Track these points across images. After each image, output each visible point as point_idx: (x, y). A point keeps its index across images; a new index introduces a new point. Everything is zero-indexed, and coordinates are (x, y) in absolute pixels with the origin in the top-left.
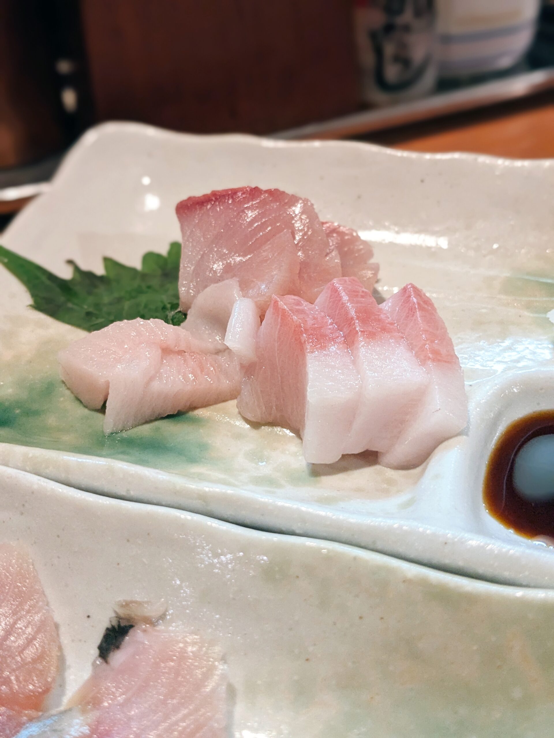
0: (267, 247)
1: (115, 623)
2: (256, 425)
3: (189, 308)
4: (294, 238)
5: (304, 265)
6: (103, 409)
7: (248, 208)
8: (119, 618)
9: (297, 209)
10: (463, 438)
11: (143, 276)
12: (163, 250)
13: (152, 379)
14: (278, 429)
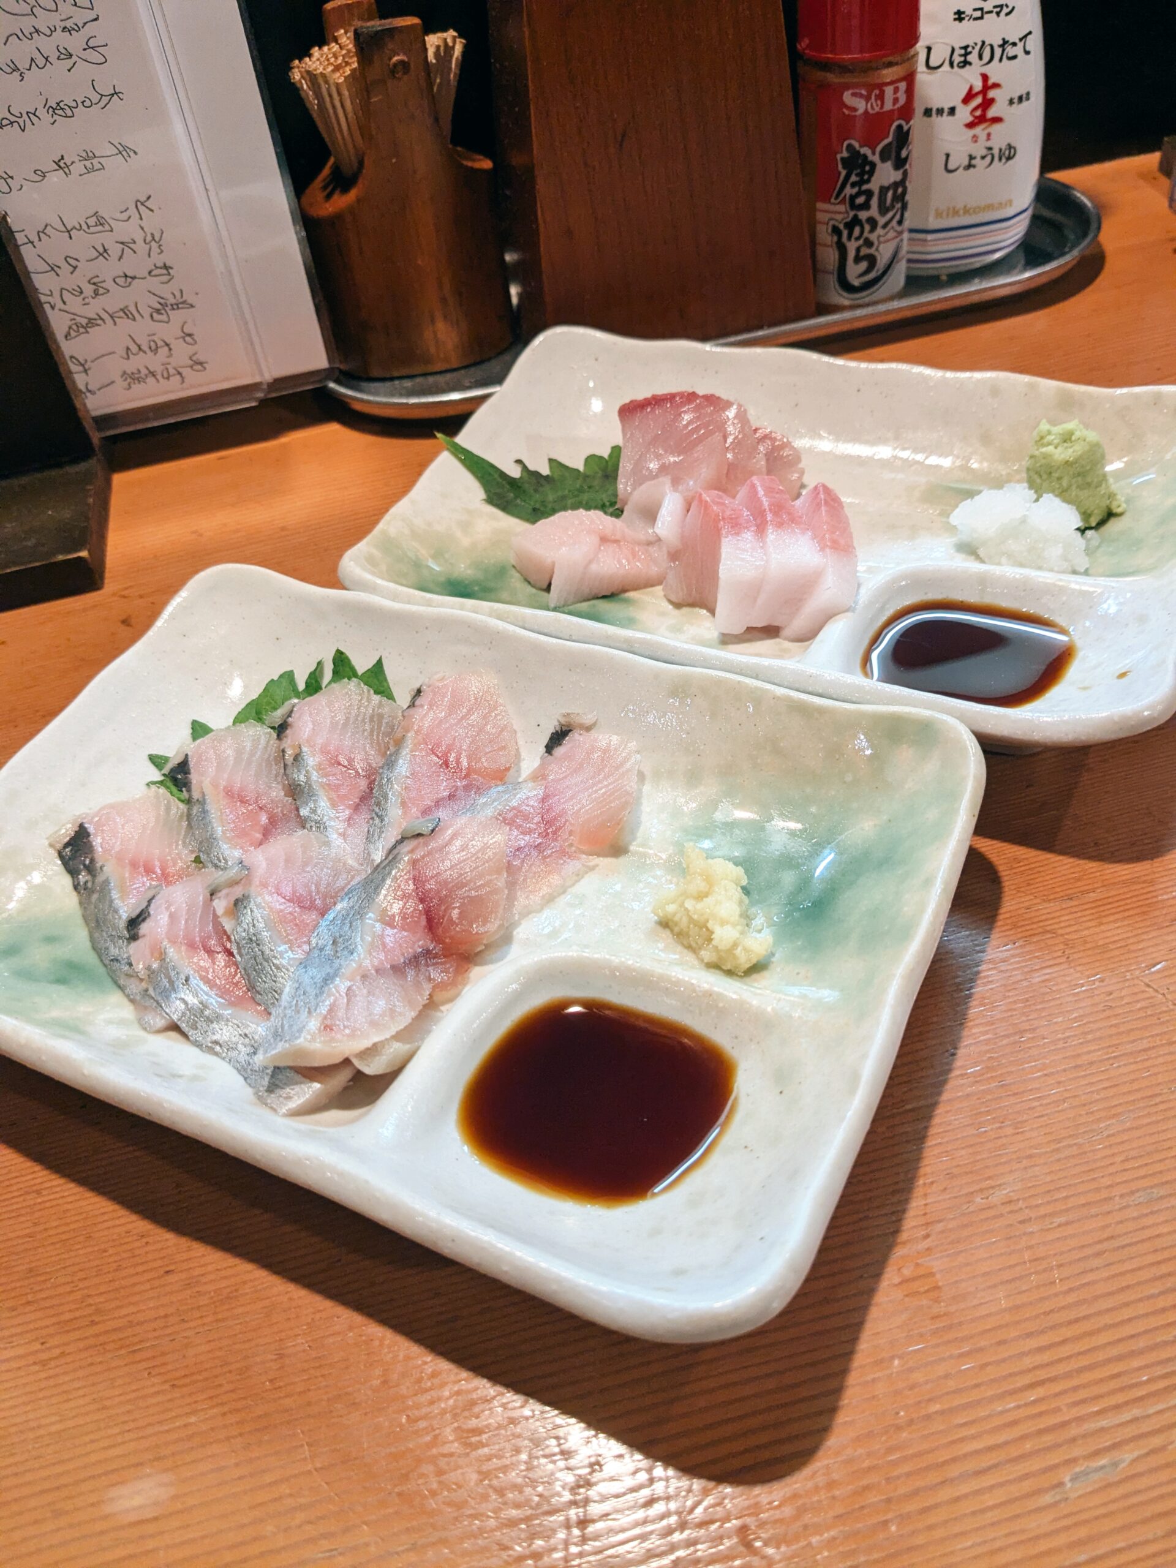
0: (700, 448)
1: (558, 729)
2: (678, 606)
3: (626, 503)
4: (725, 441)
5: (731, 467)
6: (548, 589)
7: (685, 412)
8: (561, 725)
9: (731, 413)
10: (849, 614)
11: (586, 477)
12: (605, 453)
13: (590, 562)
14: (697, 610)
